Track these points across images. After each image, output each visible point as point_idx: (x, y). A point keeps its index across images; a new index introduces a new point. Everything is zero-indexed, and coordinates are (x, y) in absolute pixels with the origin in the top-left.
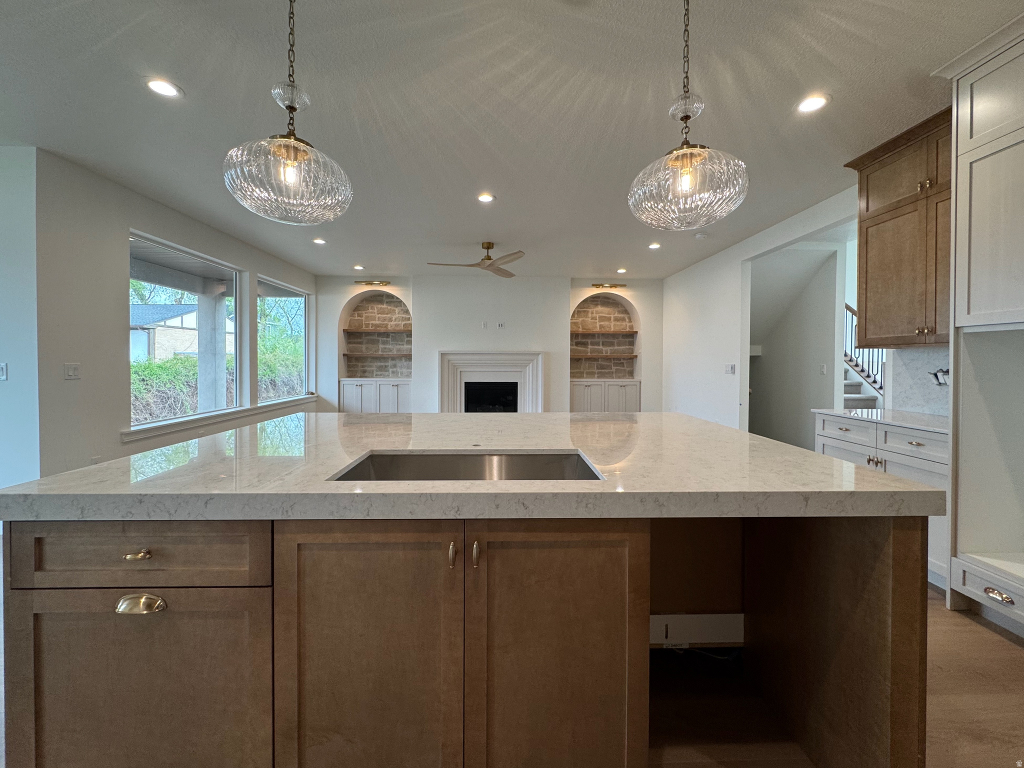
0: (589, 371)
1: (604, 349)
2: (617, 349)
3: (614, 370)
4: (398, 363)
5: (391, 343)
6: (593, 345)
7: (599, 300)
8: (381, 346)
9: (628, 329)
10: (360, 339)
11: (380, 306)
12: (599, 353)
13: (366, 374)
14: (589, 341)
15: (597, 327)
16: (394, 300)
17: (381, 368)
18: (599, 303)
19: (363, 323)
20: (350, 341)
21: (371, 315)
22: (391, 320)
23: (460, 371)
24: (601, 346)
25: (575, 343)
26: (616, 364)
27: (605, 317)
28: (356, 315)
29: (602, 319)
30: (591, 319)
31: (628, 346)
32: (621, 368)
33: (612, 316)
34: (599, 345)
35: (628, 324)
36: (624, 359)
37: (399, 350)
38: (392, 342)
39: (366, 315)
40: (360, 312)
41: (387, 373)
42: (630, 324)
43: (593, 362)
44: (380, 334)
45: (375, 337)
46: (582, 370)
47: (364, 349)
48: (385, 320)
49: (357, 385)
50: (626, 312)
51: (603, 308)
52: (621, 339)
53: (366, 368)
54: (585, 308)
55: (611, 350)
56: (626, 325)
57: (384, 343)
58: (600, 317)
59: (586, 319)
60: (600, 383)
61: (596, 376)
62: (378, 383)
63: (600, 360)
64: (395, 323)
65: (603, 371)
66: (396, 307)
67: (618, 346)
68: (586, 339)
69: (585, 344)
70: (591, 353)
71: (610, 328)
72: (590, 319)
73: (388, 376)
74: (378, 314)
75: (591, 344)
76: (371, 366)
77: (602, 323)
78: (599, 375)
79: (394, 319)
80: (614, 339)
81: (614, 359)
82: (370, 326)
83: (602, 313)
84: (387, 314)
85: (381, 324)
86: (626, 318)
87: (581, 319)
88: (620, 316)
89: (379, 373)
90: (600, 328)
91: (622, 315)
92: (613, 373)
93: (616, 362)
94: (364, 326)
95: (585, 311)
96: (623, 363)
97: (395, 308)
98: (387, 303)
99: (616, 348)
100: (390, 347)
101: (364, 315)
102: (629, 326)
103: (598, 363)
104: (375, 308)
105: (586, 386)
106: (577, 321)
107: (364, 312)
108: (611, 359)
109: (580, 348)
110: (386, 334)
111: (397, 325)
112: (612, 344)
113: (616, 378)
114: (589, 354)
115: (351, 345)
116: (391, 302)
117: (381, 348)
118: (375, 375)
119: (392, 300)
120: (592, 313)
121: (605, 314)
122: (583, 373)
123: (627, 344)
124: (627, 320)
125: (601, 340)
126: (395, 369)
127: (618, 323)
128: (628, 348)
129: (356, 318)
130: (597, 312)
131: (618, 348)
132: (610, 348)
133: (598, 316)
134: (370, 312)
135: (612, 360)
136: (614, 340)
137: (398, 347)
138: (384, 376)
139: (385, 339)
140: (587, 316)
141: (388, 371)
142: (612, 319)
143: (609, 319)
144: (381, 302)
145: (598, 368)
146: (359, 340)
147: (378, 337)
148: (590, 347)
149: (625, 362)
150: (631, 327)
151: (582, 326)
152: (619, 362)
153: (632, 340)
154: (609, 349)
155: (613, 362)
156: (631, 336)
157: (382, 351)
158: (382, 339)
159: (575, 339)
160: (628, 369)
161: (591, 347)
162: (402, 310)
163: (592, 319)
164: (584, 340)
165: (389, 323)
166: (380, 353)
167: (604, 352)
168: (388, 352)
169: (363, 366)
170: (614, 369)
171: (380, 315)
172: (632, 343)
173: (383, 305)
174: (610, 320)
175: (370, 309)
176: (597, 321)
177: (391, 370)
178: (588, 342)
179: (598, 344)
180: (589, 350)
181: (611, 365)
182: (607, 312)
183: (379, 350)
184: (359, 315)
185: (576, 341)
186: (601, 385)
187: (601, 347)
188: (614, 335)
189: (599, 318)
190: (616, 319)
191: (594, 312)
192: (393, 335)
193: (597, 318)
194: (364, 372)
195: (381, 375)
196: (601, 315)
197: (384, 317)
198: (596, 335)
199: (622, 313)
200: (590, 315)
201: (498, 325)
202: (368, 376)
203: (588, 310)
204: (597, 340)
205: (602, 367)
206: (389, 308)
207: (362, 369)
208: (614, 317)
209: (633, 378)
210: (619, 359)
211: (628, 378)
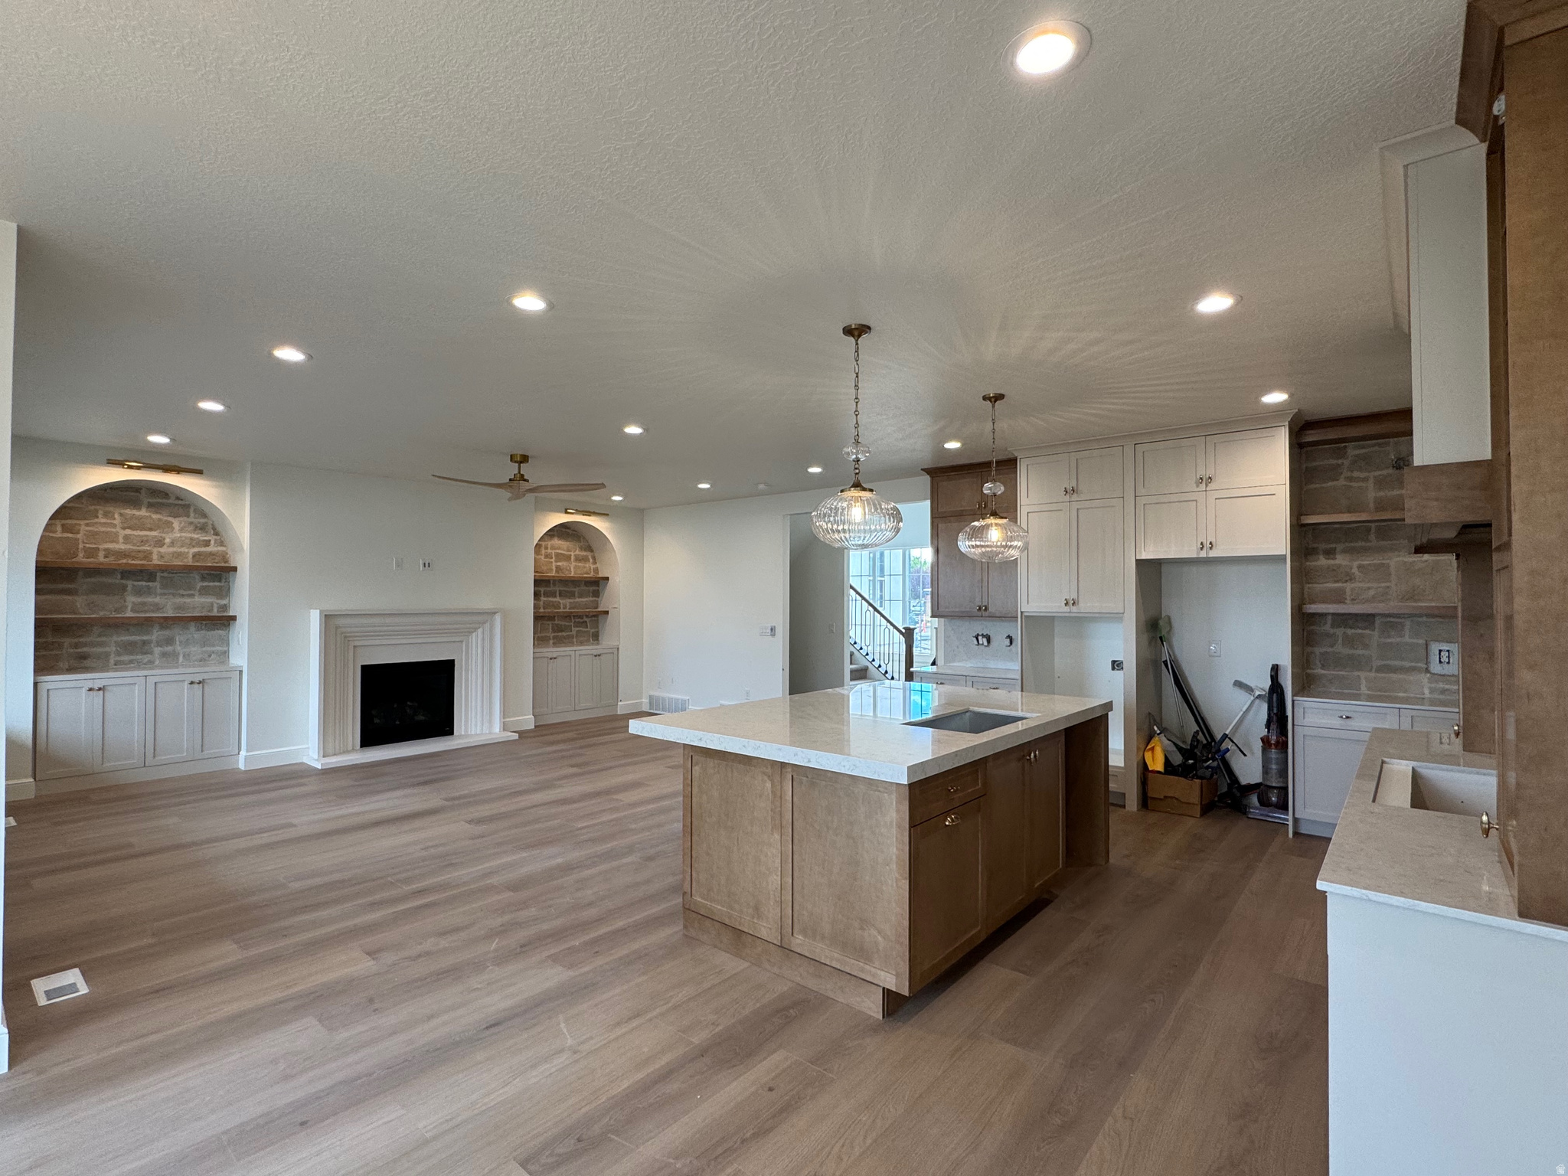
1: (562, 602)
2: (579, 602)
3: (574, 633)
4: (179, 635)
5: (159, 591)
6: (547, 597)
8: (131, 599)
9: (591, 575)
11: (129, 512)
12: (555, 608)
13: (87, 663)
15: (552, 570)
16: (170, 501)
17: (130, 648)
19: (81, 546)
21: (103, 529)
22: (160, 543)
23: (354, 646)
26: (576, 624)
27: (564, 555)
28: (59, 528)
29: (558, 557)
31: (592, 597)
32: (583, 630)
33: (572, 554)
34: (555, 597)
35: (592, 567)
36: (587, 616)
37: (179, 608)
38: (163, 591)
39: (87, 528)
40: (69, 521)
41: (146, 658)
42: (594, 566)
43: (548, 622)
44: (129, 573)
45: (116, 580)
47: (81, 605)
48: (143, 542)
49: (90, 690)
50: (590, 549)
51: (560, 542)
52: (583, 588)
53: (85, 649)
55: (570, 603)
56: (590, 568)
57: (138, 592)
58: (557, 555)
60: (568, 653)
61: (551, 642)
62: (151, 680)
64: (171, 550)
65: (560, 634)
66: (175, 517)
67: (579, 598)
70: (544, 608)
71: (570, 571)
72: (543, 557)
73: (151, 662)
74: (124, 529)
75: (544, 595)
76: (101, 644)
77: (559, 564)
79: (167, 541)
81: (574, 616)
82: (101, 554)
83: (559, 548)
84: (151, 529)
85: (133, 551)
86: (590, 557)
89: (126, 658)
90: (557, 571)
91: (585, 553)
92: (573, 637)
93: (577, 620)
94: (81, 555)
96: (586, 622)
97: (170, 519)
98: (150, 506)
99: (577, 600)
100: (157, 600)
101: (83, 528)
102: (593, 569)
103: (554, 622)
104: (116, 516)
105: (551, 659)
107: (82, 522)
108: (570, 616)
110: (147, 574)
111: (179, 555)
112: (572, 595)
113: (577, 645)
116: (163, 504)
117: (131, 605)
118: (112, 661)
119: (164, 501)
120: (546, 548)
121: (563, 550)
123: (591, 595)
124: (591, 560)
125: (557, 589)
126: (169, 649)
127: (580, 564)
128: (595, 601)
129: (59, 535)
130: (553, 548)
131: (581, 600)
132: (570, 600)
133: (553, 552)
134: (96, 523)
135: (572, 618)
136: (575, 589)
137: (179, 600)
138: (140, 666)
139: (144, 583)
141: (151, 653)
142: (573, 557)
143: (568, 558)
144: (136, 504)
145: (554, 631)
147: (122, 578)
149: (587, 620)
150: (596, 570)
152: (582, 620)
154: (568, 601)
156: (596, 584)
157: (133, 611)
158: (136, 583)
160: (593, 630)
161: (545, 599)
162: (191, 523)
163: (547, 556)
165: (155, 550)
166: (129, 614)
167: (562, 607)
168: (153, 611)
169: (76, 646)
170: (575, 630)
171: (128, 532)
172: (597, 594)
173: (140, 509)
174: (570, 559)
175: (100, 516)
176: (553, 561)
177: (157, 650)
178: (540, 591)
179: (554, 595)
181: (571, 626)
182: (565, 548)
183: (126, 607)
184: (65, 528)
186: (570, 656)
187: (558, 599)
188: (574, 582)
191: (549, 546)
192: (165, 574)
193: (553, 557)
194: (83, 657)
195: (131, 662)
196: (557, 551)
197: (143, 536)
198: (552, 582)
199: (585, 550)
201: (422, 566)
202: (94, 665)
204: (551, 588)
205: (560, 629)
206: (155, 516)
208: (575, 555)
209: (598, 644)
210: (580, 617)
211: (593, 644)
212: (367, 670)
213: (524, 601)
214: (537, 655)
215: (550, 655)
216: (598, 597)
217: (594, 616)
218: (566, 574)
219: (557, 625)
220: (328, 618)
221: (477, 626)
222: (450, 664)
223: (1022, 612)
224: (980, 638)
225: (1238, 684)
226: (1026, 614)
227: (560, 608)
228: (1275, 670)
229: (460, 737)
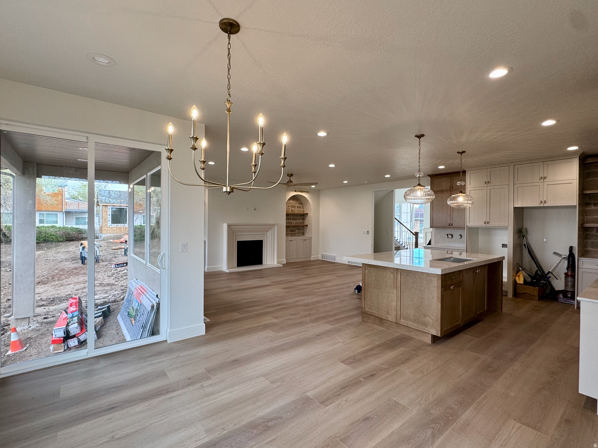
1: (293, 222)
3: (296, 232)
6: (288, 220)
9: (302, 212)
12: (292, 224)
23: (236, 235)
32: (299, 231)
33: (296, 205)
34: (291, 220)
35: (302, 210)
36: (301, 227)
43: (290, 229)
50: (301, 204)
52: (299, 217)
58: (291, 206)
60: (296, 239)
61: (290, 235)
65: (292, 232)
70: (289, 224)
71: (295, 211)
77: (293, 209)
78: (291, 235)
83: (292, 204)
86: (302, 207)
90: (291, 211)
93: (297, 228)
99: (298, 221)
105: (291, 241)
112: (296, 219)
113: (297, 236)
124: (302, 208)
125: (291, 217)
131: (299, 221)
133: (290, 205)
136: (297, 217)
142: (296, 207)
143: (295, 207)
145: (290, 232)
149: (301, 228)
150: (304, 211)
152: (299, 228)
154: (295, 221)
156: (304, 216)
160: (303, 231)
161: (288, 221)
172: (304, 219)
176: (290, 208)
186: (297, 240)
187: (292, 221)
188: (297, 215)
190: (298, 207)
196: (291, 204)
199: (300, 204)
201: (253, 210)
208: (297, 206)
209: (304, 236)
211: (302, 236)
212: (238, 242)
213: (283, 221)
214: (287, 239)
215: (290, 239)
216: (304, 220)
217: (303, 227)
219: (292, 229)
220: (229, 226)
221: (270, 229)
222: (262, 241)
223: (467, 226)
224: (449, 235)
225: (555, 253)
226: (468, 227)
228: (571, 248)
229: (265, 265)
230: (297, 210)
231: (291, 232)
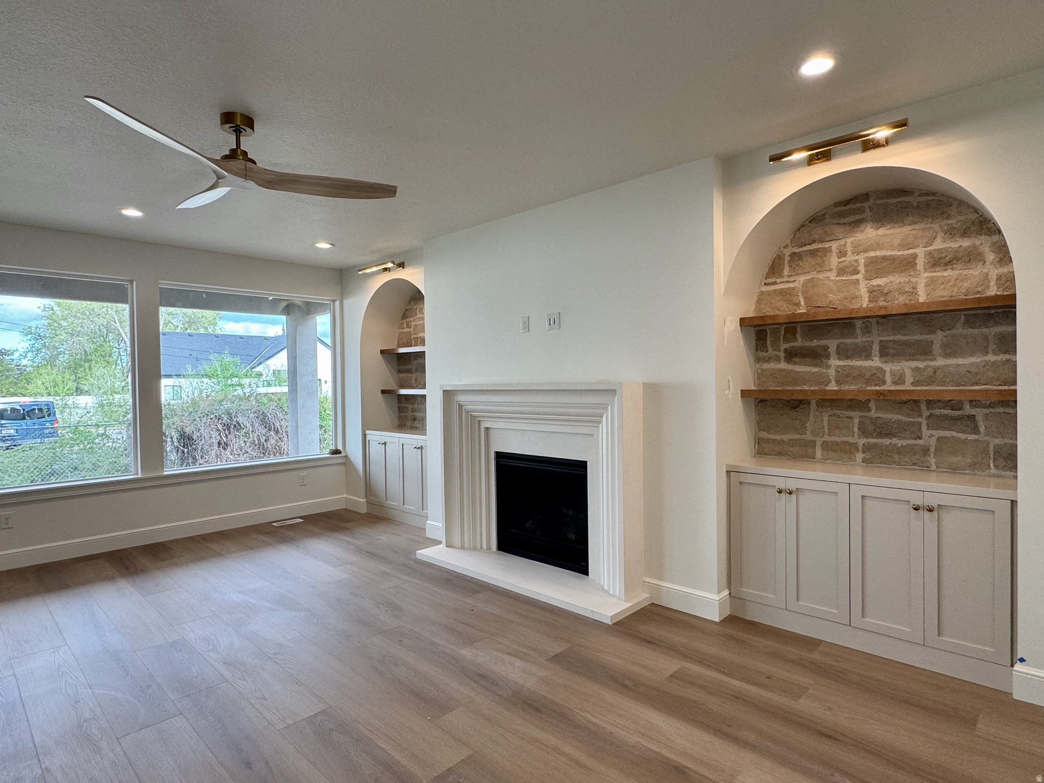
0: (833, 439)
1: (887, 367)
2: (940, 368)
3: (933, 442)
6: (847, 358)
7: (866, 205)
10: (409, 364)
12: (868, 382)
14: (832, 344)
15: (858, 296)
18: (867, 214)
19: (411, 337)
20: (402, 367)
21: (418, 322)
24: (876, 359)
25: (786, 351)
26: (936, 422)
27: (893, 259)
28: (405, 325)
29: (877, 267)
30: (838, 275)
31: (994, 353)
32: (962, 436)
34: (868, 357)
36: (974, 403)
40: (408, 319)
42: (1004, 270)
43: (849, 413)
46: (808, 436)
51: (882, 231)
52: (960, 330)
54: (814, 241)
55: (917, 369)
56: (986, 277)
59: (821, 276)
61: (860, 456)
63: (872, 405)
65: (886, 441)
67: (947, 355)
68: (820, 337)
69: (816, 356)
70: (838, 382)
71: (914, 292)
72: (832, 276)
75: (838, 353)
77: (875, 282)
80: (933, 332)
81: (930, 403)
83: (877, 246)
87: (802, 279)
88: (954, 245)
91: (966, 243)
92: (926, 451)
93: (937, 412)
94: (412, 343)
95: (817, 250)
96: (972, 418)
99: (941, 362)
101: (413, 323)
102: (999, 278)
103: (867, 414)
106: (791, 285)
107: (412, 319)
108: (916, 402)
109: (798, 368)
112: (924, 351)
114: (833, 386)
115: (401, 375)
121: (892, 248)
122: (813, 444)
123: (992, 346)
124: (991, 257)
125: (876, 339)
128: (994, 363)
129: (405, 330)
131: (948, 362)
132: (914, 364)
133: (861, 258)
135: (923, 407)
136: (931, 337)
140: (821, 267)
142: (921, 262)
143: (909, 264)
145: (864, 432)
146: (408, 366)
148: (835, 362)
149: (979, 413)
150: (1009, 280)
151: (807, 299)
153: (1009, 329)
154: (907, 367)
155: (926, 413)
159: (786, 340)
161: (842, 363)
163: (841, 271)
164: (815, 343)
167: (888, 379)
169: (413, 411)
170: (930, 437)
174: (914, 265)
178: (826, 348)
179: (864, 352)
180: (832, 372)
181: (920, 423)
182: (896, 242)
185: (786, 346)
187: (876, 362)
188: (930, 317)
189: (866, 265)
191: (849, 248)
193: (862, 268)
196: (872, 254)
199: (965, 234)
200: (834, 261)
203: (827, 245)
204: (860, 339)
205: (883, 430)
207: (412, 414)
208: (927, 254)
210: (956, 405)
218: (898, 303)
219: (874, 421)
227: (884, 383)
230: (931, 282)
231: (872, 441)
